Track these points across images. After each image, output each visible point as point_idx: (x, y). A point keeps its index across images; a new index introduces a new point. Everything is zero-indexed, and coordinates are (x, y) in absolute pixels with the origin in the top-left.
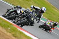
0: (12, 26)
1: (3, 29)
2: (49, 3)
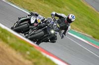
0: (32, 48)
1: (17, 53)
2: (95, 10)
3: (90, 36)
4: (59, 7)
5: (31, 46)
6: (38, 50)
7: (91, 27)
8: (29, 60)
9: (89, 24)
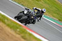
2: (60, 3)
3: (57, 19)
4: (38, 1)
5: (20, 26)
6: (25, 28)
7: (58, 14)
8: (19, 34)
9: (56, 12)
